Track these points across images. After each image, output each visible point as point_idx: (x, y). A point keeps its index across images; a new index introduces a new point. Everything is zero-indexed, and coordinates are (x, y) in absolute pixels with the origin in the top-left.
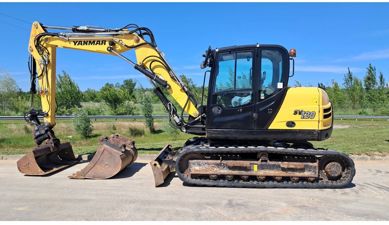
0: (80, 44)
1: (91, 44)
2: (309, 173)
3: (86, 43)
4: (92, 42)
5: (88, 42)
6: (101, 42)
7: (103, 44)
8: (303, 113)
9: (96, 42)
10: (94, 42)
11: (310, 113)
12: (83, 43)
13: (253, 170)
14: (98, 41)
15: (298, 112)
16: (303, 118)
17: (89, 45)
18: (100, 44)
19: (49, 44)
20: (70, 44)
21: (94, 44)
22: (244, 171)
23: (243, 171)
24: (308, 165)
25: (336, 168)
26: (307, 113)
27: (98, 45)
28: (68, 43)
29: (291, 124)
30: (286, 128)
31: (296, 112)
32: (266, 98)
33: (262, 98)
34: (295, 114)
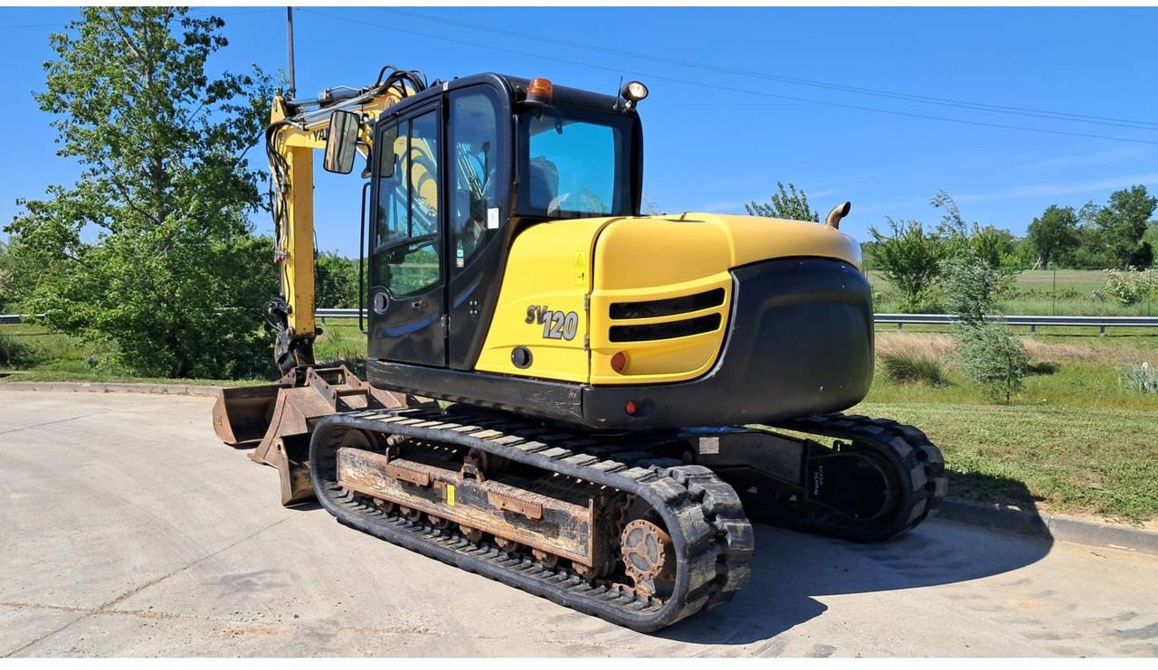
2: (570, 545)
8: (547, 317)
11: (565, 318)
13: (446, 501)
15: (536, 313)
16: (549, 337)
19: (286, 144)
22: (429, 499)
23: (428, 501)
24: (565, 515)
25: (646, 543)
26: (558, 319)
29: (523, 357)
30: (513, 369)
31: (530, 313)
32: (466, 262)
33: (460, 263)
34: (529, 321)
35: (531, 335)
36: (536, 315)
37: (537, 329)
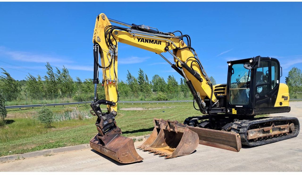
0: (143, 41)
1: (151, 43)
3: (147, 41)
4: (151, 41)
5: (149, 41)
6: (158, 42)
7: (160, 44)
8: (284, 97)
9: (154, 42)
10: (153, 41)
12: (145, 40)
14: (155, 41)
17: (149, 43)
18: (157, 43)
19: (118, 37)
20: (135, 39)
21: (153, 43)
23: (267, 134)
26: (286, 97)
27: (156, 44)
28: (133, 39)
29: (281, 103)
30: (280, 106)
31: (282, 97)
32: (273, 89)
33: (272, 89)
34: (282, 98)
35: (282, 100)
36: (283, 97)
37: (283, 99)
